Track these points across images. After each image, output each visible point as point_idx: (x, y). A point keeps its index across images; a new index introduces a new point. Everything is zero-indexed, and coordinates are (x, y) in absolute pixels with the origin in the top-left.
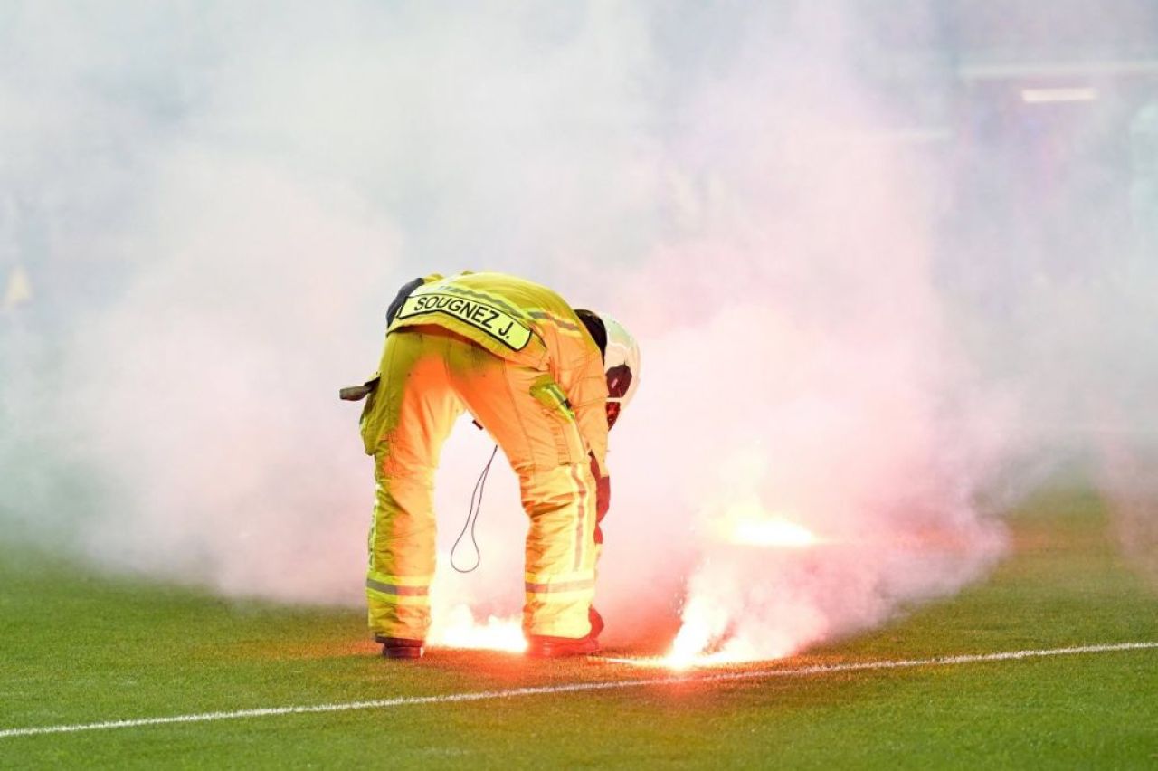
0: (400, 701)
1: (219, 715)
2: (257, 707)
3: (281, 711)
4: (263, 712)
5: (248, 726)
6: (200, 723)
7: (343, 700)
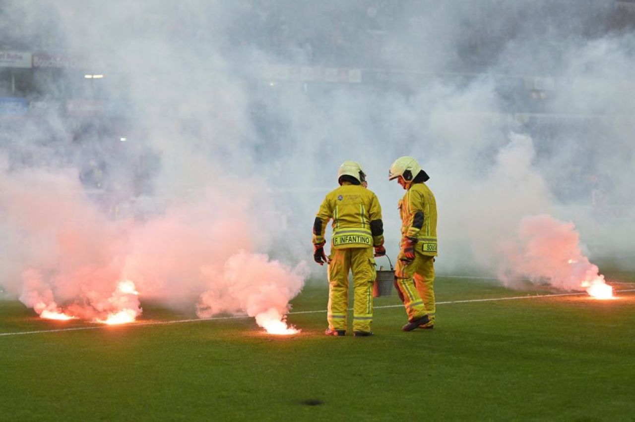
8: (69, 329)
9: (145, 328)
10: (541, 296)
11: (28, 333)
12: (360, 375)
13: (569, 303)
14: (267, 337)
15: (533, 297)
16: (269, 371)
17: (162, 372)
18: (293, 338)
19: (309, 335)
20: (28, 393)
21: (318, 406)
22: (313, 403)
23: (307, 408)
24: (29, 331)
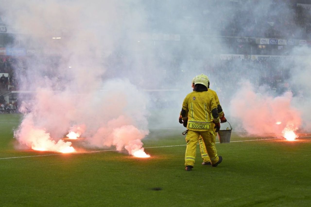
0: (31, 156)
1: (10, 158)
2: (14, 157)
3: (17, 157)
4: (15, 157)
5: (13, 159)
6: (8, 159)
7: (24, 156)
8: (45, 155)
9: (80, 155)
10: (263, 140)
11: (26, 157)
12: (179, 176)
13: (276, 143)
14: (136, 159)
15: (259, 140)
16: (137, 175)
17: (87, 175)
18: (148, 159)
19: (156, 158)
20: (26, 185)
21: (159, 191)
22: (157, 189)
23: (154, 192)
24: (27, 156)
